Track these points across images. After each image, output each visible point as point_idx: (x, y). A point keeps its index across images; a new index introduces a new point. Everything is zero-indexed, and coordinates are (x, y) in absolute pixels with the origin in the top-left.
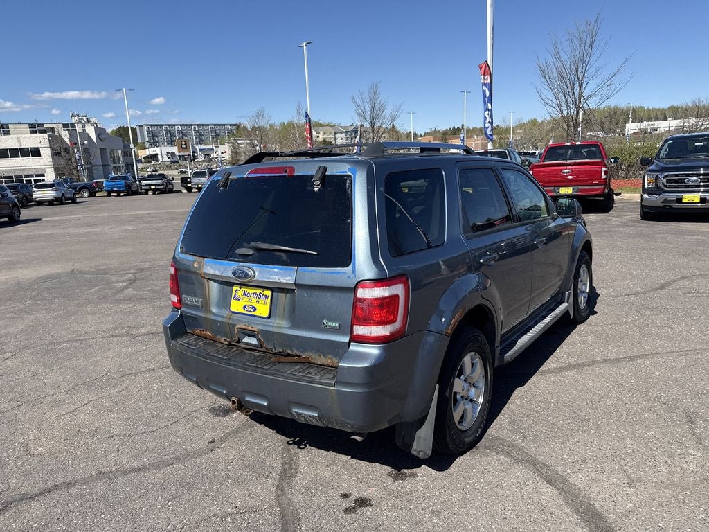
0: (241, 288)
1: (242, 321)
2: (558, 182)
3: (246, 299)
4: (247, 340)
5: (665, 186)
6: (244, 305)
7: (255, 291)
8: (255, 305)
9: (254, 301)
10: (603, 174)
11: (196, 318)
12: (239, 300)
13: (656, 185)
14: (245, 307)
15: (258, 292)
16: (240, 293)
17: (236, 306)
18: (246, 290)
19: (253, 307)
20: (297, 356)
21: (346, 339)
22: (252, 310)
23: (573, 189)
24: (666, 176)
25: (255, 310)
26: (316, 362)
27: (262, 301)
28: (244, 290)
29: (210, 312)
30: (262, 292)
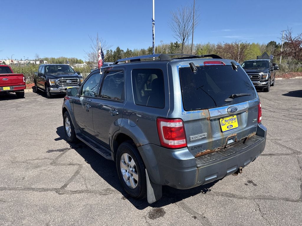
0: (223, 119)
1: (229, 134)
2: (3, 84)
3: (227, 123)
4: (229, 142)
5: (60, 84)
6: (227, 126)
7: (229, 118)
8: (232, 124)
9: (230, 122)
10: (24, 80)
11: (202, 146)
12: (224, 125)
13: (55, 84)
14: (228, 127)
15: (231, 118)
16: (224, 121)
17: (224, 128)
18: (225, 119)
19: (231, 125)
22: (231, 127)
23: (10, 88)
24: (59, 80)
25: (232, 126)
27: (234, 121)
29: (212, 137)
30: (232, 117)
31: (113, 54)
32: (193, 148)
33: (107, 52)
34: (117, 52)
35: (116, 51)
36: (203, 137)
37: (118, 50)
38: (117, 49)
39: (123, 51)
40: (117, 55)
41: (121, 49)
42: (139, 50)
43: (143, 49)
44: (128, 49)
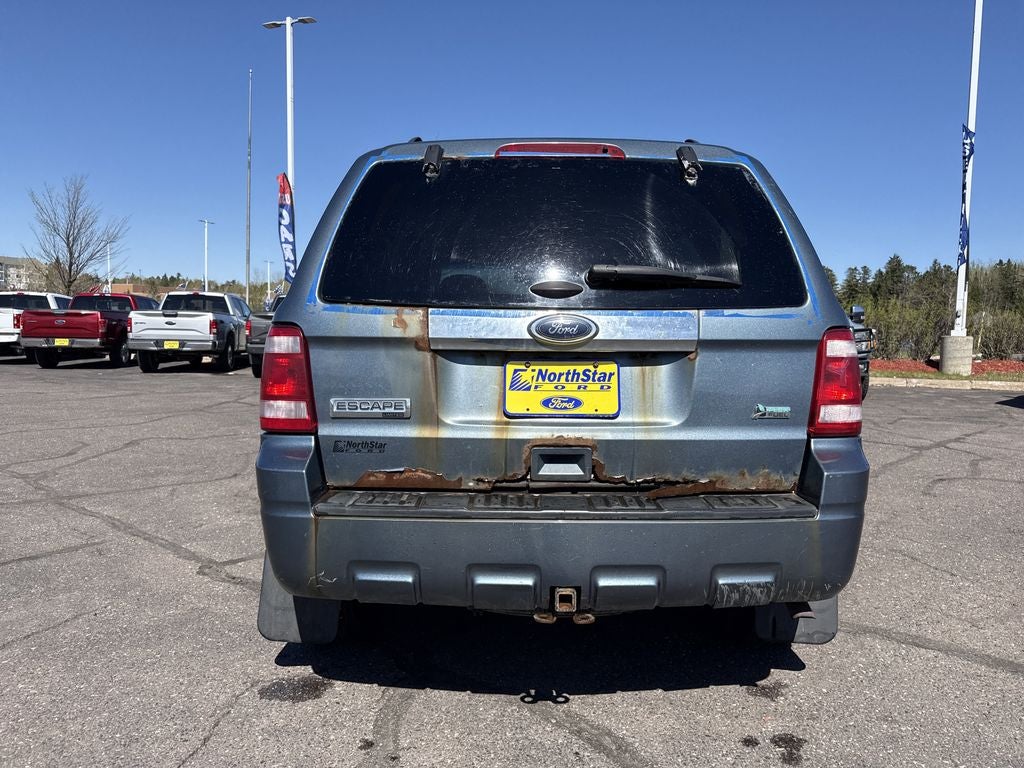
0: (528, 365)
4: (549, 470)
7: (572, 368)
8: (578, 395)
11: (382, 446)
12: (529, 389)
14: (546, 403)
18: (544, 368)
19: (570, 400)
20: (686, 482)
21: (802, 435)
22: (570, 405)
25: (578, 404)
26: (731, 487)
28: (537, 368)
29: (438, 423)
30: (591, 368)
31: (870, 280)
32: (341, 445)
33: (851, 274)
34: (887, 272)
35: (884, 271)
36: (392, 410)
37: (895, 266)
38: (890, 263)
39: (913, 269)
40: (889, 282)
41: (905, 262)
42: (986, 266)
43: (1005, 261)
44: (935, 262)
